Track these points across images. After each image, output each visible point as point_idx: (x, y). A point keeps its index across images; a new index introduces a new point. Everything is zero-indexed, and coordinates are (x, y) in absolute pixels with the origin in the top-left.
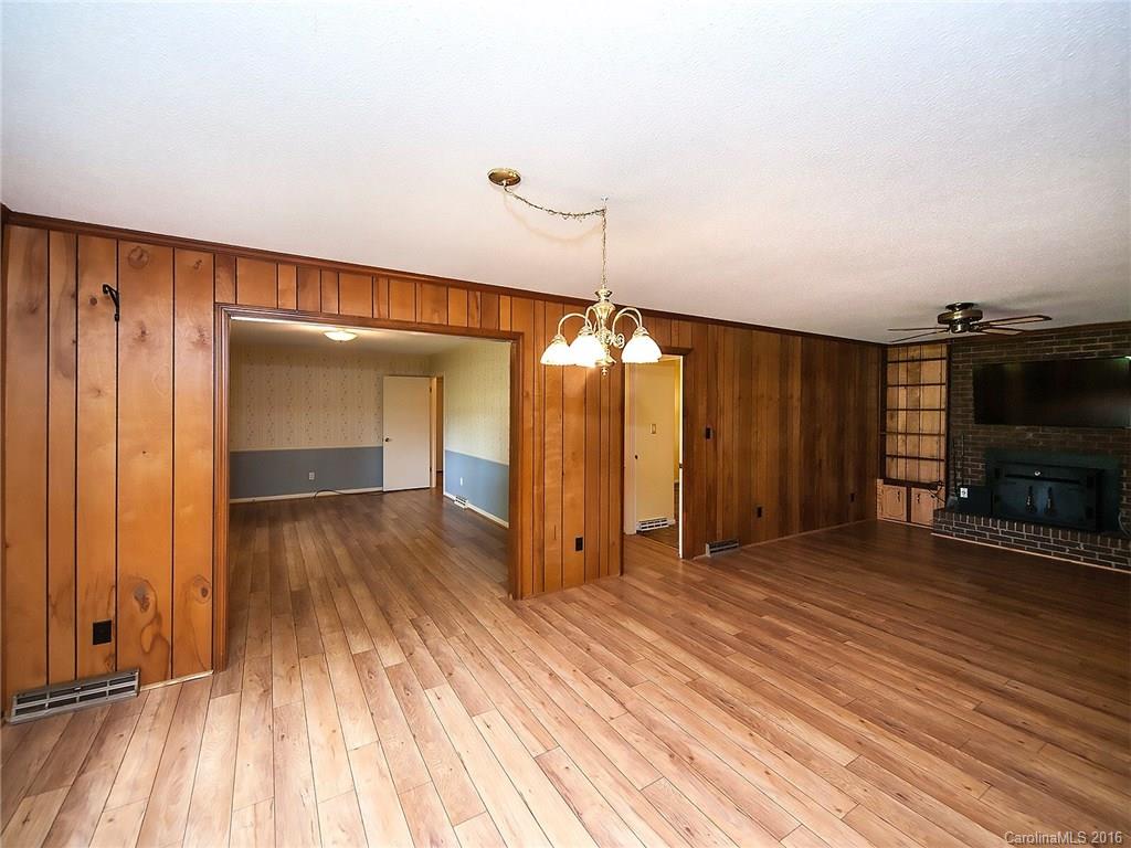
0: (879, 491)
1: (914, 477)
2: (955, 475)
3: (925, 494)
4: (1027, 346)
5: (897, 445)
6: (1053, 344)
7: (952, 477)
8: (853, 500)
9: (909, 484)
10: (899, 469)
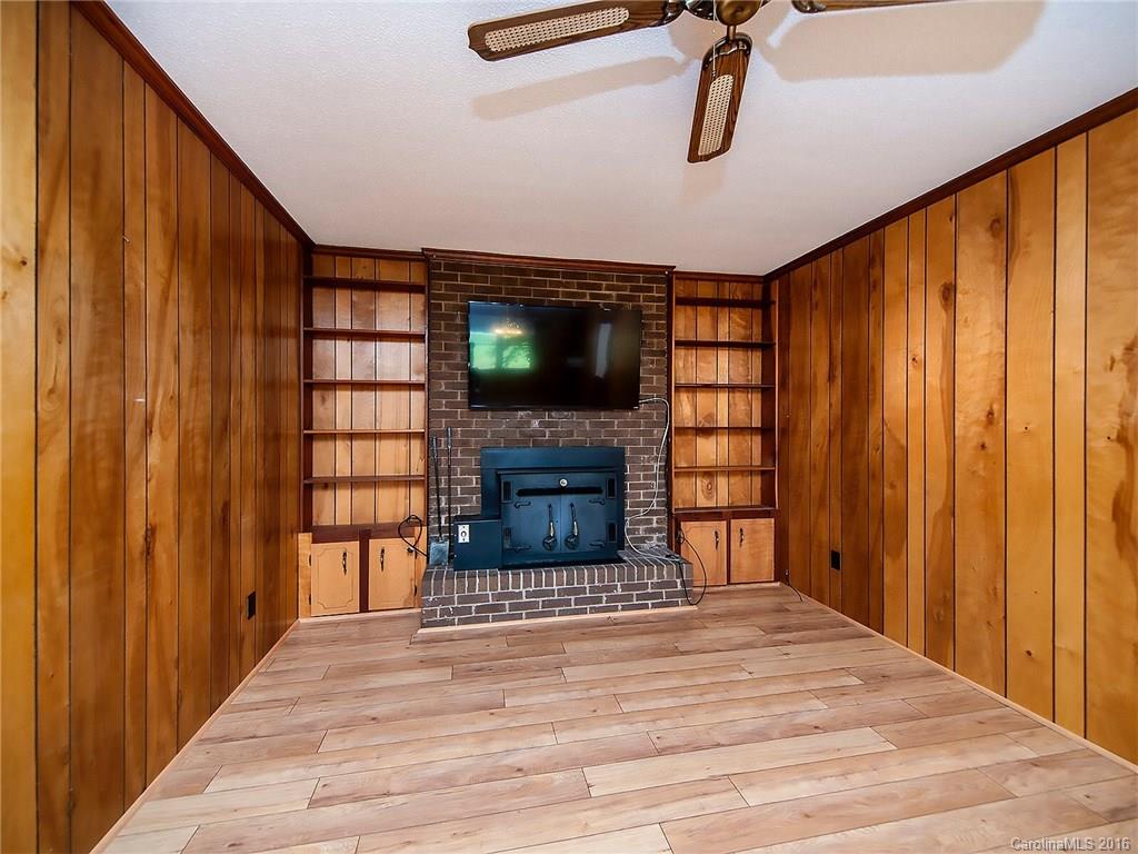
0: (303, 560)
1: (366, 519)
2: (438, 500)
3: (394, 548)
4: (531, 283)
5: (333, 459)
6: (559, 284)
7: (434, 506)
8: (252, 612)
9: (363, 534)
10: (336, 508)
